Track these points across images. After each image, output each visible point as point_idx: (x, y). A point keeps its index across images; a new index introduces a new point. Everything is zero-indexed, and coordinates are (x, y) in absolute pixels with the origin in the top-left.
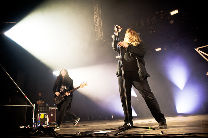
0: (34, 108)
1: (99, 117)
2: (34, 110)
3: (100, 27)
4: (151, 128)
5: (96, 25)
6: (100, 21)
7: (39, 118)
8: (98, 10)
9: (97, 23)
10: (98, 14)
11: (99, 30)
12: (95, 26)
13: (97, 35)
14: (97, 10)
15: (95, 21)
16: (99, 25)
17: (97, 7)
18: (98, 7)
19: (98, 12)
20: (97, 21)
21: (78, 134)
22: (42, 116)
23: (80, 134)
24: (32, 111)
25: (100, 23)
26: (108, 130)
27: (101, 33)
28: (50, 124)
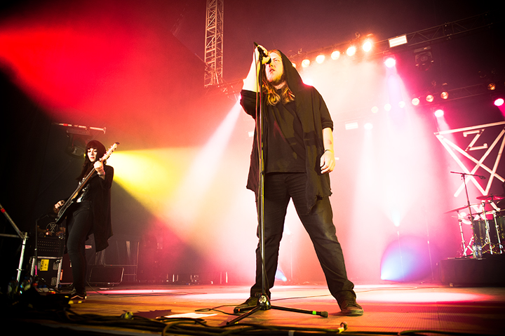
0: (24, 243)
1: (193, 277)
2: (23, 247)
3: (218, 55)
4: (318, 313)
5: (208, 49)
6: (219, 40)
7: (35, 270)
8: (218, 13)
9: (210, 45)
10: (216, 23)
11: (215, 61)
12: (206, 52)
13: (207, 73)
14: (216, 11)
15: (206, 38)
16: (215, 49)
17: (216, 5)
18: (219, 4)
19: (216, 16)
20: (211, 38)
21: (127, 316)
22: (45, 264)
23: (133, 317)
24: (18, 250)
25: (219, 46)
26: (210, 310)
27: (220, 70)
28: (63, 285)
